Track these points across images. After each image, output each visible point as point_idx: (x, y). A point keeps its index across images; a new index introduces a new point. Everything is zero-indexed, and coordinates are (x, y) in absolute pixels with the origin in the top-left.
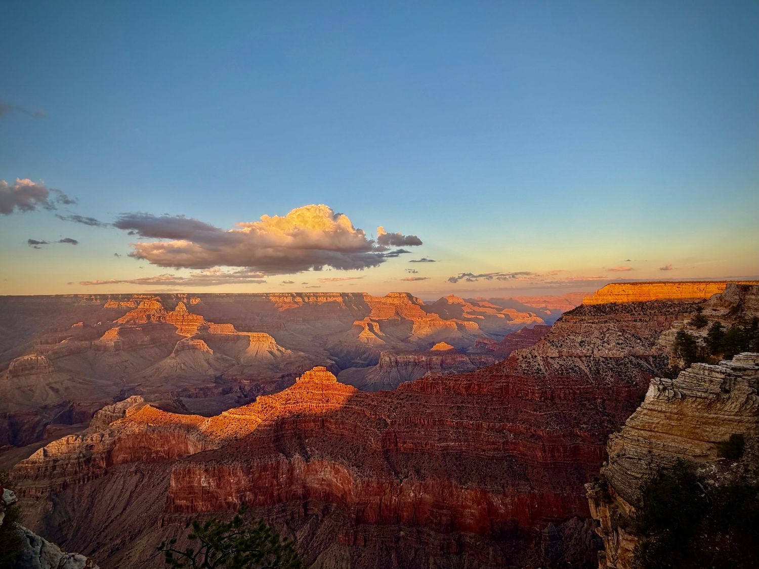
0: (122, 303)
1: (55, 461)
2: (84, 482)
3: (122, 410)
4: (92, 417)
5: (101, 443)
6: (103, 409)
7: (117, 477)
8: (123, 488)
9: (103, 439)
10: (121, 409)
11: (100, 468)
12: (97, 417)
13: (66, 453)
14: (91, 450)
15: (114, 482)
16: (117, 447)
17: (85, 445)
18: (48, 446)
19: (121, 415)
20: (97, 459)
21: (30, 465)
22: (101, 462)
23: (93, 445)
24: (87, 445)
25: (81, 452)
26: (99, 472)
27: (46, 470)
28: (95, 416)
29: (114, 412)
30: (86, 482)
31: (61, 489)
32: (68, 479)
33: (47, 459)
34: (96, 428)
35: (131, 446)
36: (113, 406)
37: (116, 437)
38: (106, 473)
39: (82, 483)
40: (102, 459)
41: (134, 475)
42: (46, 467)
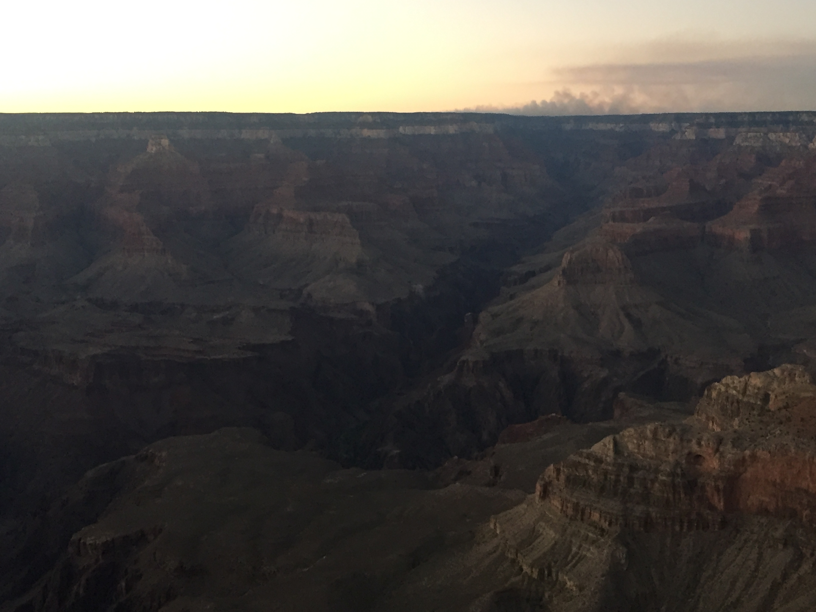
0: (772, 136)
1: (633, 468)
2: (682, 527)
3: (762, 392)
4: (701, 395)
5: (717, 455)
6: (724, 381)
7: (746, 541)
8: (756, 570)
9: (721, 449)
10: (759, 389)
11: (712, 508)
12: (709, 396)
13: (651, 458)
14: (698, 467)
15: (740, 549)
16: (748, 475)
17: (686, 451)
18: (621, 433)
19: (759, 403)
20: (708, 489)
21: (592, 464)
22: (716, 499)
23: (700, 456)
24: (690, 454)
25: (677, 464)
26: (710, 517)
27: (617, 481)
28: (706, 392)
29: (744, 393)
30: (685, 530)
31: (642, 529)
32: (654, 512)
33: (620, 461)
34: (708, 418)
35: (778, 481)
36: (742, 379)
37: (747, 452)
38: (724, 524)
39: (677, 528)
40: (717, 489)
41: (780, 546)
42: (618, 476)
